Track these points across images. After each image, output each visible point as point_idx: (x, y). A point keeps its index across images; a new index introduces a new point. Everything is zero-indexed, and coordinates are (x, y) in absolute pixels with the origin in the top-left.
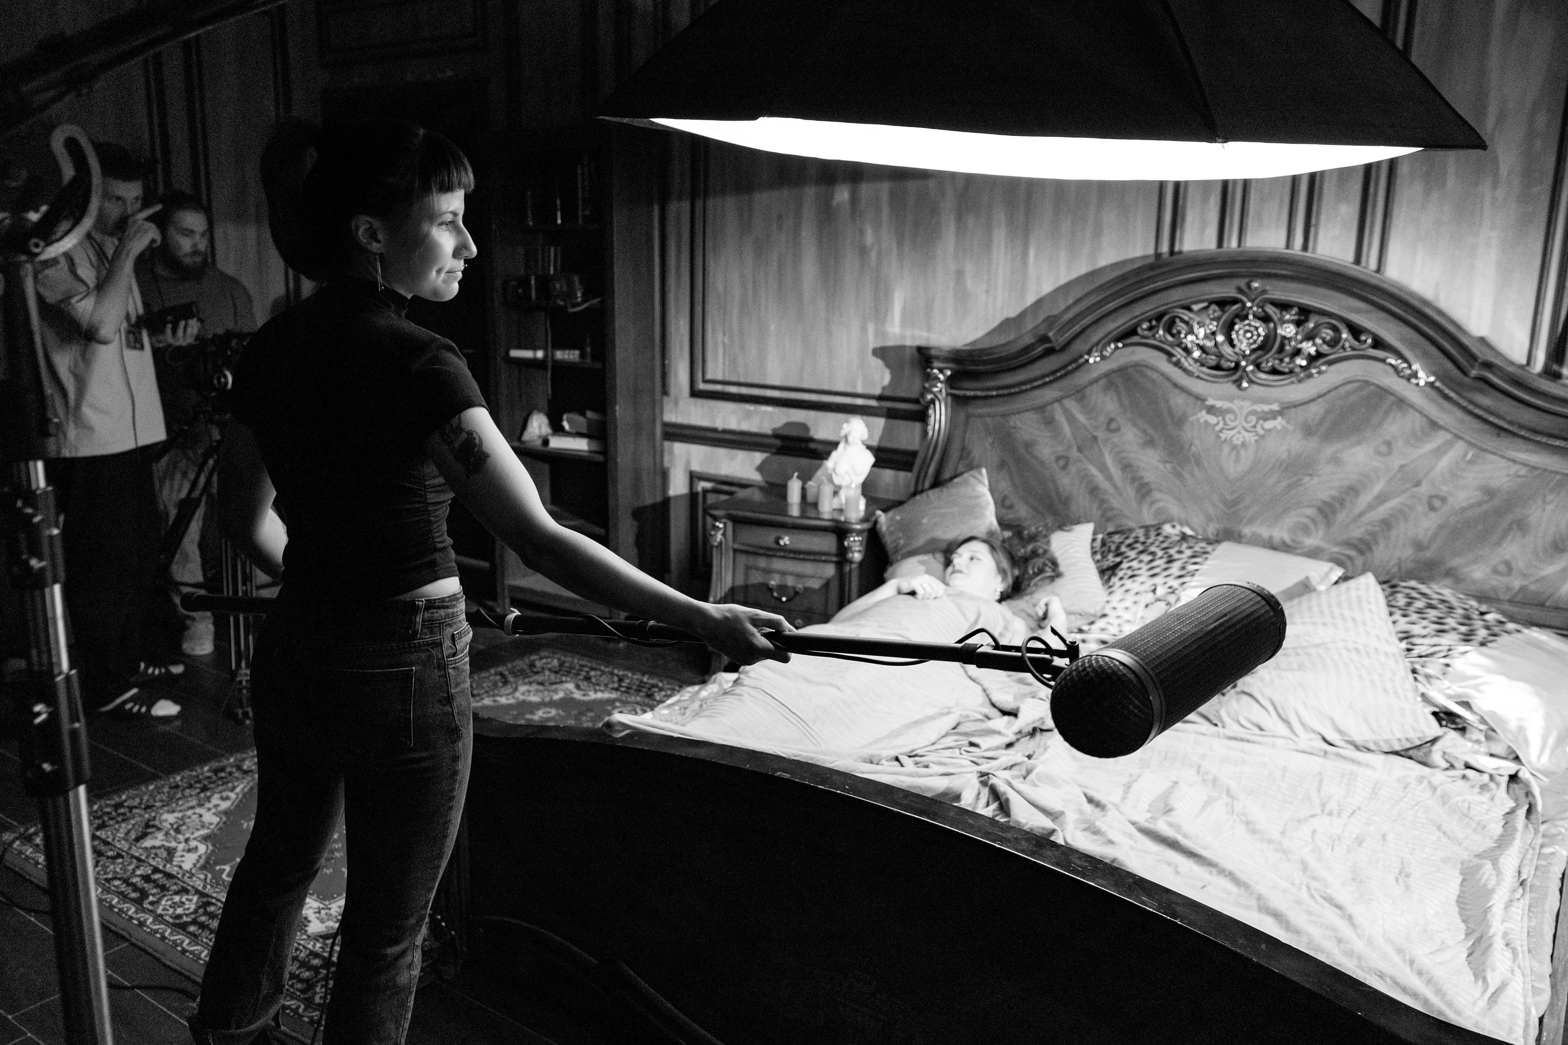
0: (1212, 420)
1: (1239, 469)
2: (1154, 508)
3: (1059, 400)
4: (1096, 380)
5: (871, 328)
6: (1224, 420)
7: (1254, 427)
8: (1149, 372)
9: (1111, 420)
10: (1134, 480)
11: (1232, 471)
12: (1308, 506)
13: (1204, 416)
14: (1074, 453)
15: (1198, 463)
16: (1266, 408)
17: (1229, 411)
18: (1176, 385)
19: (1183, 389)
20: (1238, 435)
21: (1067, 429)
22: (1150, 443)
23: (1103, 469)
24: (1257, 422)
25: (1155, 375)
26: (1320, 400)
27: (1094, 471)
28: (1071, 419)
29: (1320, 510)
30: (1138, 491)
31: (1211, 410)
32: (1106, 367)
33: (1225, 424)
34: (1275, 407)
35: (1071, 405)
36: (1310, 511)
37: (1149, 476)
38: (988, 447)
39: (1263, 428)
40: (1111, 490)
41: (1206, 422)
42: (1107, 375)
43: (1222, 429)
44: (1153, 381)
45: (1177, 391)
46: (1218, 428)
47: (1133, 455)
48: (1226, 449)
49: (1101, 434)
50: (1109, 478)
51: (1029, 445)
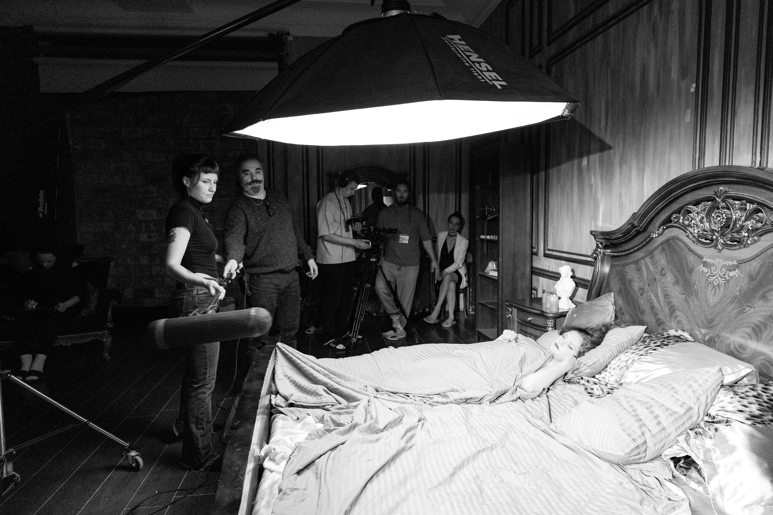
0: (705, 270)
1: (715, 300)
2: (676, 321)
3: (643, 258)
4: (657, 247)
5: (593, 223)
6: (710, 270)
7: (725, 275)
8: (678, 242)
9: (663, 269)
10: (669, 303)
11: (711, 301)
12: (747, 327)
13: (702, 268)
14: (646, 287)
15: (697, 295)
16: (730, 263)
17: (713, 265)
18: (690, 250)
19: (693, 252)
20: (716, 280)
21: (645, 274)
22: (677, 283)
23: (657, 296)
24: (726, 271)
25: (681, 244)
26: (757, 259)
27: (653, 298)
28: (647, 268)
29: (754, 330)
30: (670, 309)
31: (705, 264)
32: (662, 239)
33: (711, 273)
34: (735, 263)
35: (648, 260)
36: (749, 330)
37: (675, 302)
38: (616, 282)
39: (728, 276)
40: (659, 309)
41: (702, 270)
42: (661, 244)
43: (709, 275)
44: (680, 247)
45: (690, 253)
46: (707, 275)
47: (669, 289)
48: (710, 288)
49: (658, 277)
50: (659, 302)
51: (630, 282)
